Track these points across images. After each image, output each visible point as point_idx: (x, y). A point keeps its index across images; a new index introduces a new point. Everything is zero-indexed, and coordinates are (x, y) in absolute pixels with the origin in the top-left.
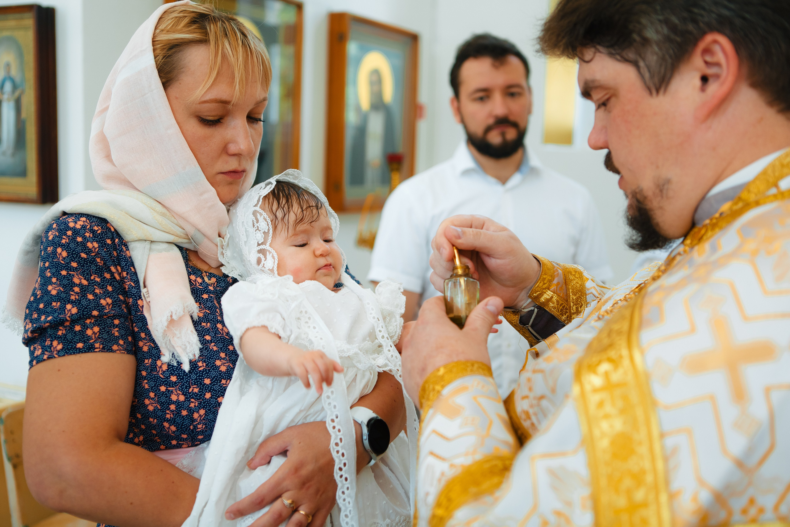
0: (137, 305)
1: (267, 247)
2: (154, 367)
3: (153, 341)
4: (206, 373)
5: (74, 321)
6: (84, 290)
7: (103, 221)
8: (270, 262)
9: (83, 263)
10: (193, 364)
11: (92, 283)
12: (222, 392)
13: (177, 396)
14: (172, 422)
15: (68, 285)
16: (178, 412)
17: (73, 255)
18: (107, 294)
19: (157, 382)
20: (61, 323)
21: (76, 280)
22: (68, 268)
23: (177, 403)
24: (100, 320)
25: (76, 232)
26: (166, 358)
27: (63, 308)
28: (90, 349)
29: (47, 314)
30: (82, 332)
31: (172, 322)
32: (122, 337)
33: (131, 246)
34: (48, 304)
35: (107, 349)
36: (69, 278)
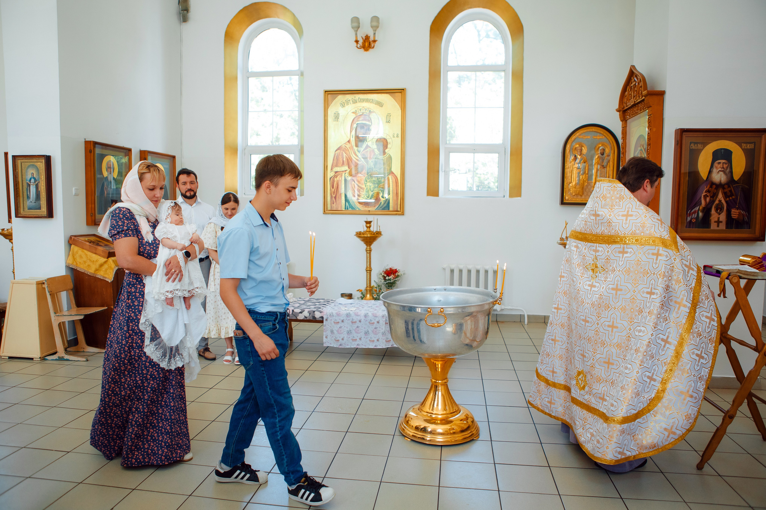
0: (138, 228)
1: (169, 216)
2: (142, 242)
3: (142, 236)
4: (154, 243)
5: (126, 230)
6: (127, 224)
7: (129, 210)
8: (169, 220)
9: (126, 218)
10: (152, 241)
11: (129, 222)
12: (158, 248)
13: (148, 248)
14: (146, 254)
15: (124, 223)
16: (148, 251)
17: (124, 216)
18: (132, 225)
19: (143, 245)
20: (123, 231)
21: (126, 222)
22: (124, 219)
23: (148, 249)
24: (131, 230)
25: (124, 211)
26: (146, 240)
27: (123, 228)
28: (130, 236)
29: (119, 229)
30: (128, 233)
31: (147, 232)
32: (136, 234)
33: (135, 216)
34: (119, 227)
35: (133, 236)
36: (124, 221)
